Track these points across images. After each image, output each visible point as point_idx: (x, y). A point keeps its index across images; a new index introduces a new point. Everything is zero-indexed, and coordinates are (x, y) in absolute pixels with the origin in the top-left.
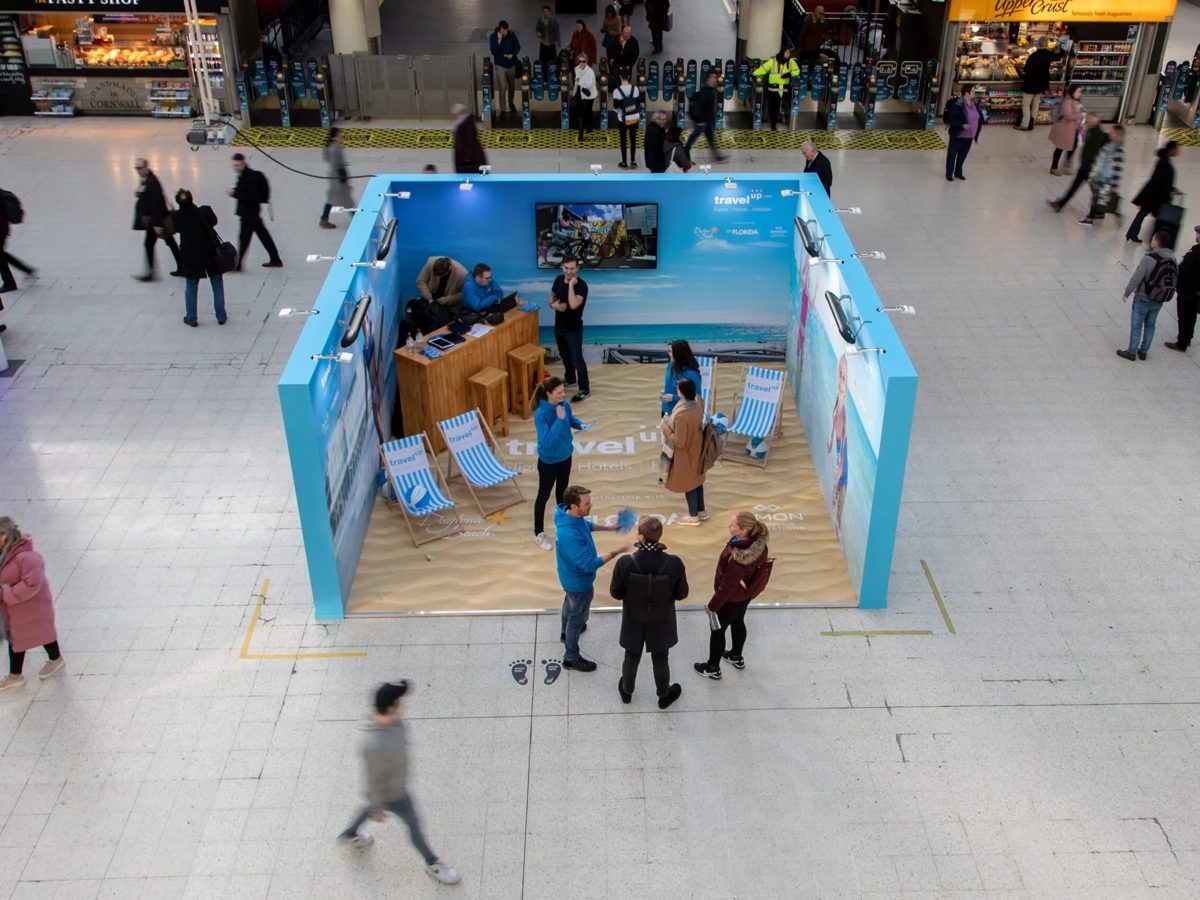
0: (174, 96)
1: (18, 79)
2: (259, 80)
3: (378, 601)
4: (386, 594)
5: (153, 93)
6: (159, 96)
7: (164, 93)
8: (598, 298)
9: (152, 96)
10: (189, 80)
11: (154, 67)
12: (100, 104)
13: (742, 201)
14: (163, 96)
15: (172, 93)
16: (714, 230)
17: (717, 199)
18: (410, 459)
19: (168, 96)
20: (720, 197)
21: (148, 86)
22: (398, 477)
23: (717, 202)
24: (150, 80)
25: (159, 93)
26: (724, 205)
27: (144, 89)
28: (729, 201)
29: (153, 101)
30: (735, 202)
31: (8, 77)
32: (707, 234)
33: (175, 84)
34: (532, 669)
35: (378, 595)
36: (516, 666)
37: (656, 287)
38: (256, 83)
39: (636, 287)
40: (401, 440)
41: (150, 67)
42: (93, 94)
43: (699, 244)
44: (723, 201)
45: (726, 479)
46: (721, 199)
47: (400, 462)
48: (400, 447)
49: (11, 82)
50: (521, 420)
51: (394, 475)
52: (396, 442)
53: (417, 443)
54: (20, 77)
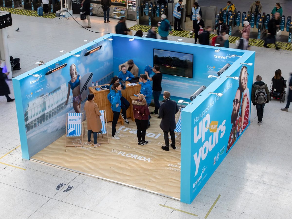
0: (120, 12)
1: (79, 3)
2: (146, 9)
3: (42, 158)
4: (45, 156)
5: (114, 10)
6: (116, 12)
7: (118, 11)
8: (173, 86)
9: (114, 12)
10: (126, 7)
11: (116, 2)
12: (100, 13)
13: (224, 58)
14: (117, 12)
15: (120, 11)
16: (214, 67)
17: (215, 56)
18: (76, 120)
19: (118, 12)
20: (216, 55)
21: (114, 8)
22: (70, 125)
23: (215, 57)
24: (114, 6)
25: (116, 11)
26: (217, 58)
27: (113, 9)
28: (219, 57)
29: (114, 13)
30: (222, 58)
31: (76, 2)
32: (211, 68)
33: (121, 8)
34: (64, 187)
35: (43, 156)
36: (60, 185)
37: (193, 85)
38: (145, 11)
39: (187, 84)
40: (77, 113)
41: (115, 2)
42: (98, 9)
43: (208, 72)
44: (217, 57)
45: (178, 153)
46: (217, 56)
47: (72, 120)
48: (76, 116)
49: (77, 3)
50: (132, 121)
51: (69, 124)
52: (75, 114)
53: (80, 116)
54: (79, 2)
